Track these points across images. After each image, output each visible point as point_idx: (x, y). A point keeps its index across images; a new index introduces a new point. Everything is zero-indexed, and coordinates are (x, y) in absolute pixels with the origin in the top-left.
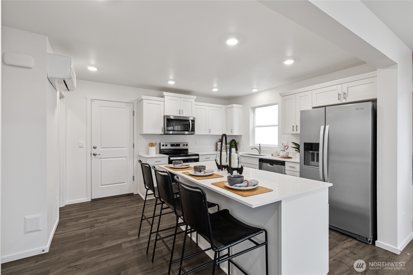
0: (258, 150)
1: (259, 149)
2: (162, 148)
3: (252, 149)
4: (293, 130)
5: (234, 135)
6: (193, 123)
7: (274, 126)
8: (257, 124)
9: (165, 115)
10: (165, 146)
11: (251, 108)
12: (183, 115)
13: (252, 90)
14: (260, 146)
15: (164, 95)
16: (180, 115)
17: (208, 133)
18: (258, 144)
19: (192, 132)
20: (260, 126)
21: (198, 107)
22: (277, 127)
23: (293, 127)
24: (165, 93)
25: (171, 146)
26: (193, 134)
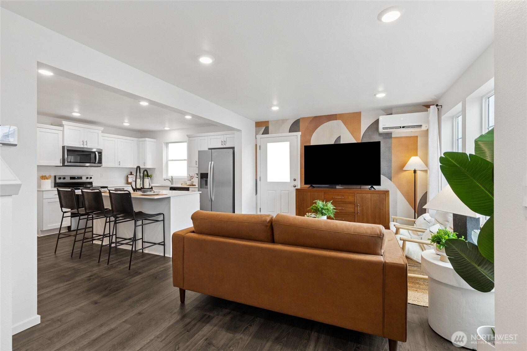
0: (170, 181)
1: (172, 180)
2: (58, 181)
3: (164, 180)
4: (196, 164)
5: (147, 167)
6: (100, 155)
7: (185, 160)
8: (170, 158)
9: (64, 146)
10: (62, 179)
11: (164, 143)
12: (87, 146)
13: (164, 127)
14: (172, 177)
15: (63, 124)
16: (84, 146)
17: (117, 166)
18: (170, 176)
19: (99, 165)
20: (173, 160)
21: (106, 138)
22: (186, 161)
23: (196, 162)
24: (64, 122)
25: (70, 179)
26: (100, 167)
